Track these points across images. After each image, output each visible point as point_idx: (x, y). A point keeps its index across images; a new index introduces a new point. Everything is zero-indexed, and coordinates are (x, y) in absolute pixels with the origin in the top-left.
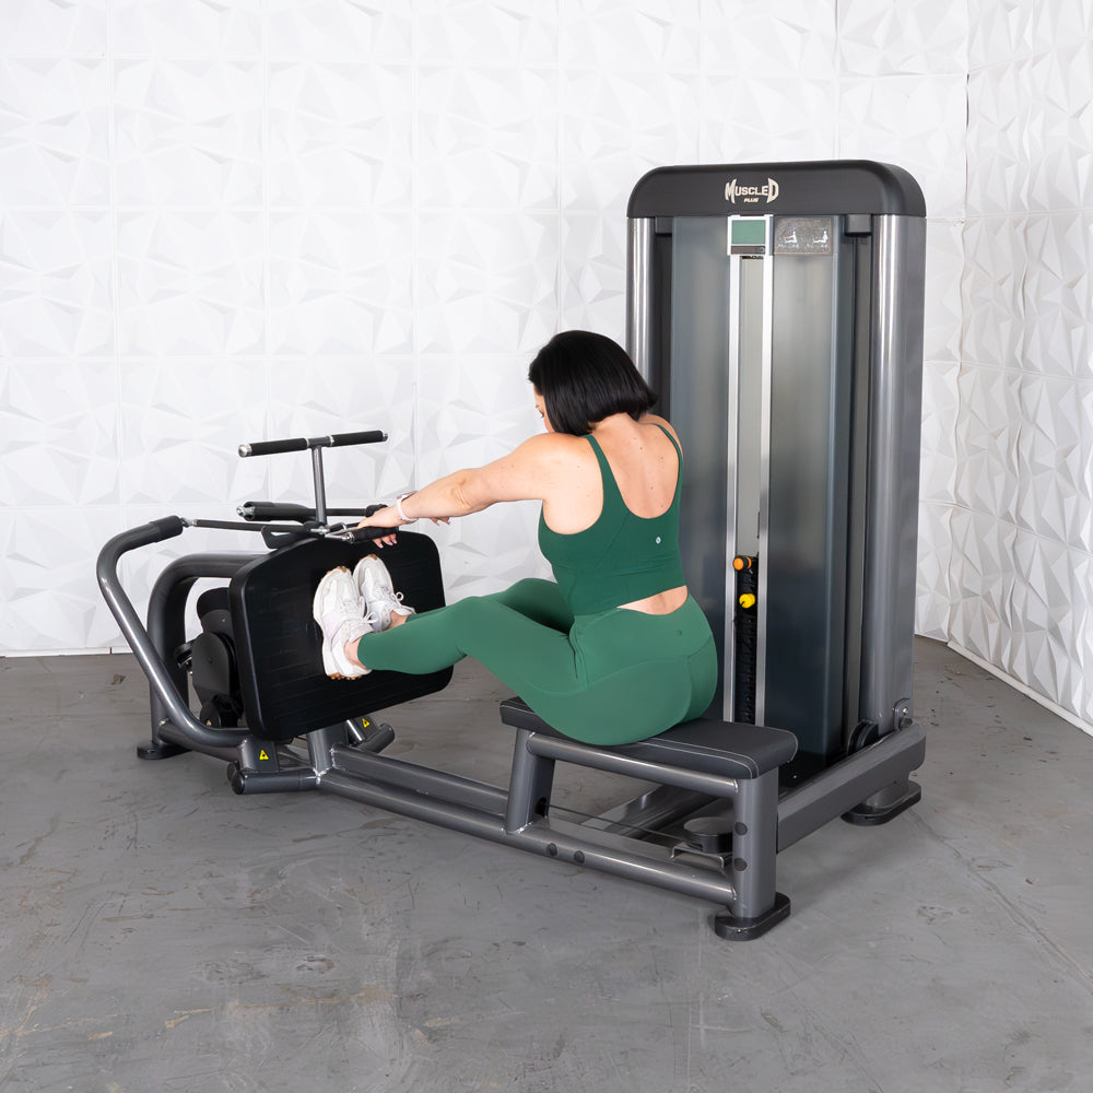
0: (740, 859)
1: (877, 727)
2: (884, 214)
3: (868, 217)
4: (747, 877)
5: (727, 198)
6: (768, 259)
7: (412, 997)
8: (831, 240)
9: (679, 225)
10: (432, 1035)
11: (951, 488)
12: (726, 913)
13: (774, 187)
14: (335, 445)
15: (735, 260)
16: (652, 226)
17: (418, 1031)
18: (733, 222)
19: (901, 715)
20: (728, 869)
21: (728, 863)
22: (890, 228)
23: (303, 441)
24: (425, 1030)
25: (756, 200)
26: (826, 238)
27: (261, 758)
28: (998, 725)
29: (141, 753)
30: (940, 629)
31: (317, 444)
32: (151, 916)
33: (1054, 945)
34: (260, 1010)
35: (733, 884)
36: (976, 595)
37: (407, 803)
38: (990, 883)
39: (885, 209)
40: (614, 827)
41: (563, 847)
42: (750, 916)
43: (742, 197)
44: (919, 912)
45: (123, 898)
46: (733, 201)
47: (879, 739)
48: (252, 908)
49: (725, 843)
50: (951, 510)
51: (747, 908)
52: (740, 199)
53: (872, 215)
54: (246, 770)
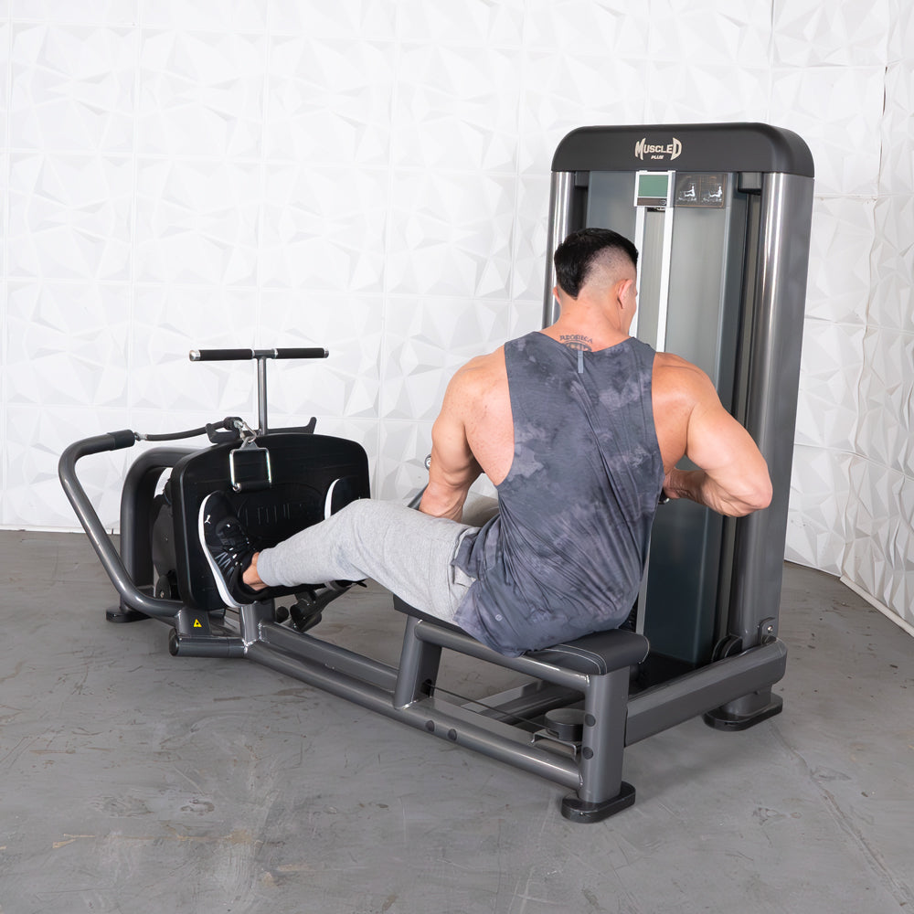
0: (586, 749)
1: (741, 641)
2: (773, 172)
3: (759, 174)
4: (593, 765)
5: (637, 155)
6: (669, 211)
7: (274, 843)
8: (724, 196)
9: (594, 179)
10: (280, 879)
11: (851, 438)
12: (573, 796)
13: (677, 145)
14: (279, 357)
15: (641, 211)
16: (573, 180)
17: (268, 874)
18: (640, 176)
19: (767, 633)
20: (578, 757)
21: (578, 752)
22: (778, 184)
23: (250, 351)
24: (275, 874)
25: (661, 157)
26: (722, 192)
27: (195, 625)
28: (869, 651)
29: (110, 616)
30: (836, 565)
31: (263, 355)
32: (73, 752)
33: (874, 855)
34: (139, 840)
35: (582, 771)
36: (867, 536)
37: (318, 676)
38: (826, 791)
39: (774, 168)
40: (490, 711)
41: (440, 725)
42: (595, 801)
43: (650, 154)
44: (755, 813)
45: (54, 734)
46: (642, 158)
47: (742, 651)
48: (160, 753)
49: (578, 733)
50: (850, 459)
51: (592, 794)
52: (647, 156)
53: (763, 173)
54: (181, 635)
